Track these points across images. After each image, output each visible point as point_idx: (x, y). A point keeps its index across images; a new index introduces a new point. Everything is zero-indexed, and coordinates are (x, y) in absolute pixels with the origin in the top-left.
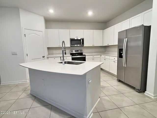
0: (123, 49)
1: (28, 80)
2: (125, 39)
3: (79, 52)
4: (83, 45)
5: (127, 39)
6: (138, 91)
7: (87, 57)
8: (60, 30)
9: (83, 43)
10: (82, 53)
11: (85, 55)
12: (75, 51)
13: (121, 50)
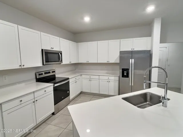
0: (129, 69)
4: (61, 62)
5: (133, 60)
7: (71, 82)
11: (68, 79)
12: (45, 73)
13: (126, 70)
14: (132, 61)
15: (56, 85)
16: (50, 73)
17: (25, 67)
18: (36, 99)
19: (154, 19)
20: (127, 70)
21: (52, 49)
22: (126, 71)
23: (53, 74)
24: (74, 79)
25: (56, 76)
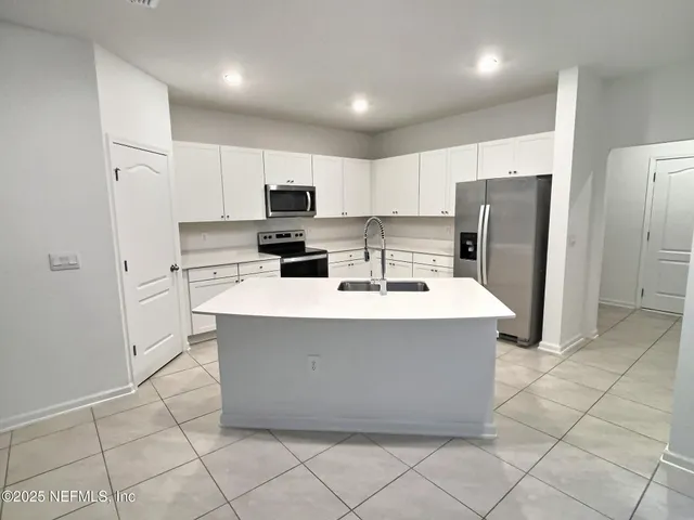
0: (476, 234)
1: (131, 385)
2: (482, 207)
3: (293, 239)
4: (311, 213)
5: (488, 206)
6: (525, 344)
7: (331, 259)
8: (225, 148)
9: (313, 208)
10: (302, 243)
11: (325, 252)
12: (279, 236)
13: (469, 236)
14: (484, 211)
15: (287, 260)
16: (289, 236)
17: (230, 219)
18: (241, 278)
19: (558, 74)
20: (473, 237)
21: (289, 184)
22: (469, 240)
23: (300, 239)
24: (345, 256)
25: (307, 246)
